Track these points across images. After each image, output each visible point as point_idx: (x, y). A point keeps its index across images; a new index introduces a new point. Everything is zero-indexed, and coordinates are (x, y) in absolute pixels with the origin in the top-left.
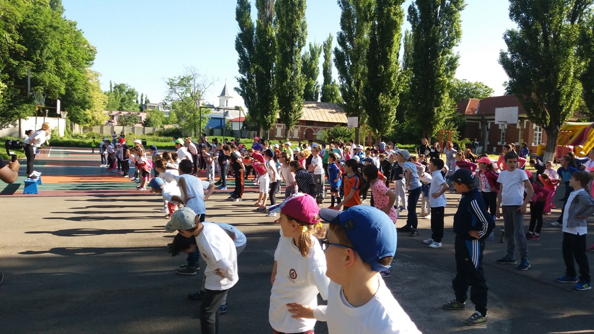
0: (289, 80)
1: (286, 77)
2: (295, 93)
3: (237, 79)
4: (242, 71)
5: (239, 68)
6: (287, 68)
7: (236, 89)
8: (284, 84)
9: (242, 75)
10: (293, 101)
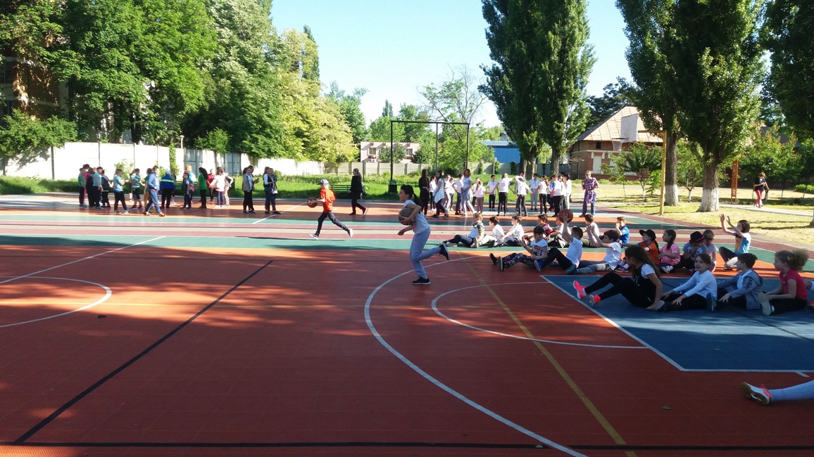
0: (555, 58)
1: (549, 52)
2: (568, 83)
3: (484, 70)
4: (495, 55)
5: (489, 51)
6: (550, 33)
7: (482, 88)
8: (545, 66)
9: (494, 62)
10: (562, 98)
